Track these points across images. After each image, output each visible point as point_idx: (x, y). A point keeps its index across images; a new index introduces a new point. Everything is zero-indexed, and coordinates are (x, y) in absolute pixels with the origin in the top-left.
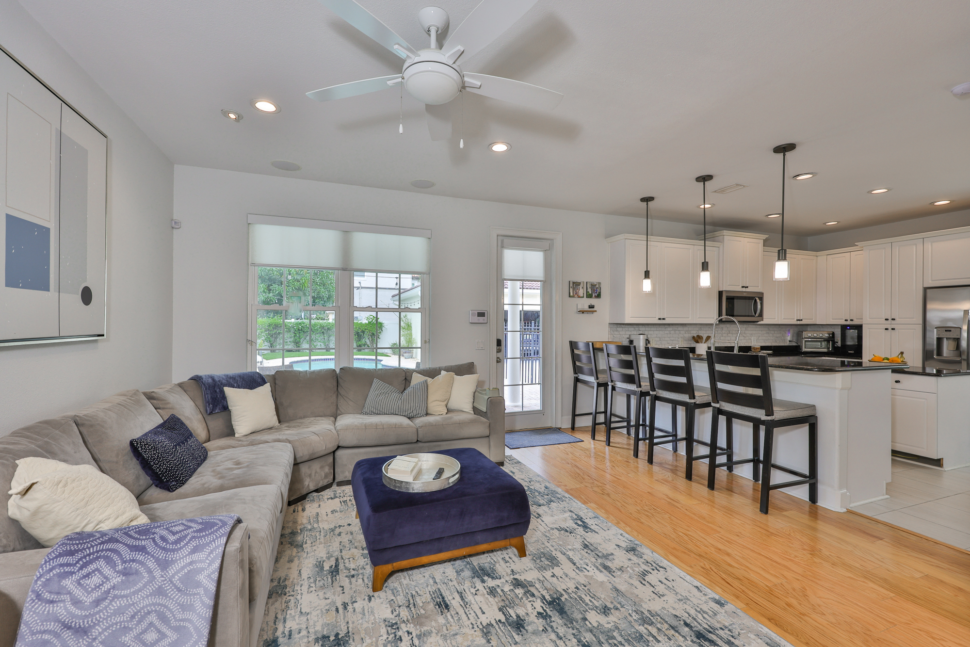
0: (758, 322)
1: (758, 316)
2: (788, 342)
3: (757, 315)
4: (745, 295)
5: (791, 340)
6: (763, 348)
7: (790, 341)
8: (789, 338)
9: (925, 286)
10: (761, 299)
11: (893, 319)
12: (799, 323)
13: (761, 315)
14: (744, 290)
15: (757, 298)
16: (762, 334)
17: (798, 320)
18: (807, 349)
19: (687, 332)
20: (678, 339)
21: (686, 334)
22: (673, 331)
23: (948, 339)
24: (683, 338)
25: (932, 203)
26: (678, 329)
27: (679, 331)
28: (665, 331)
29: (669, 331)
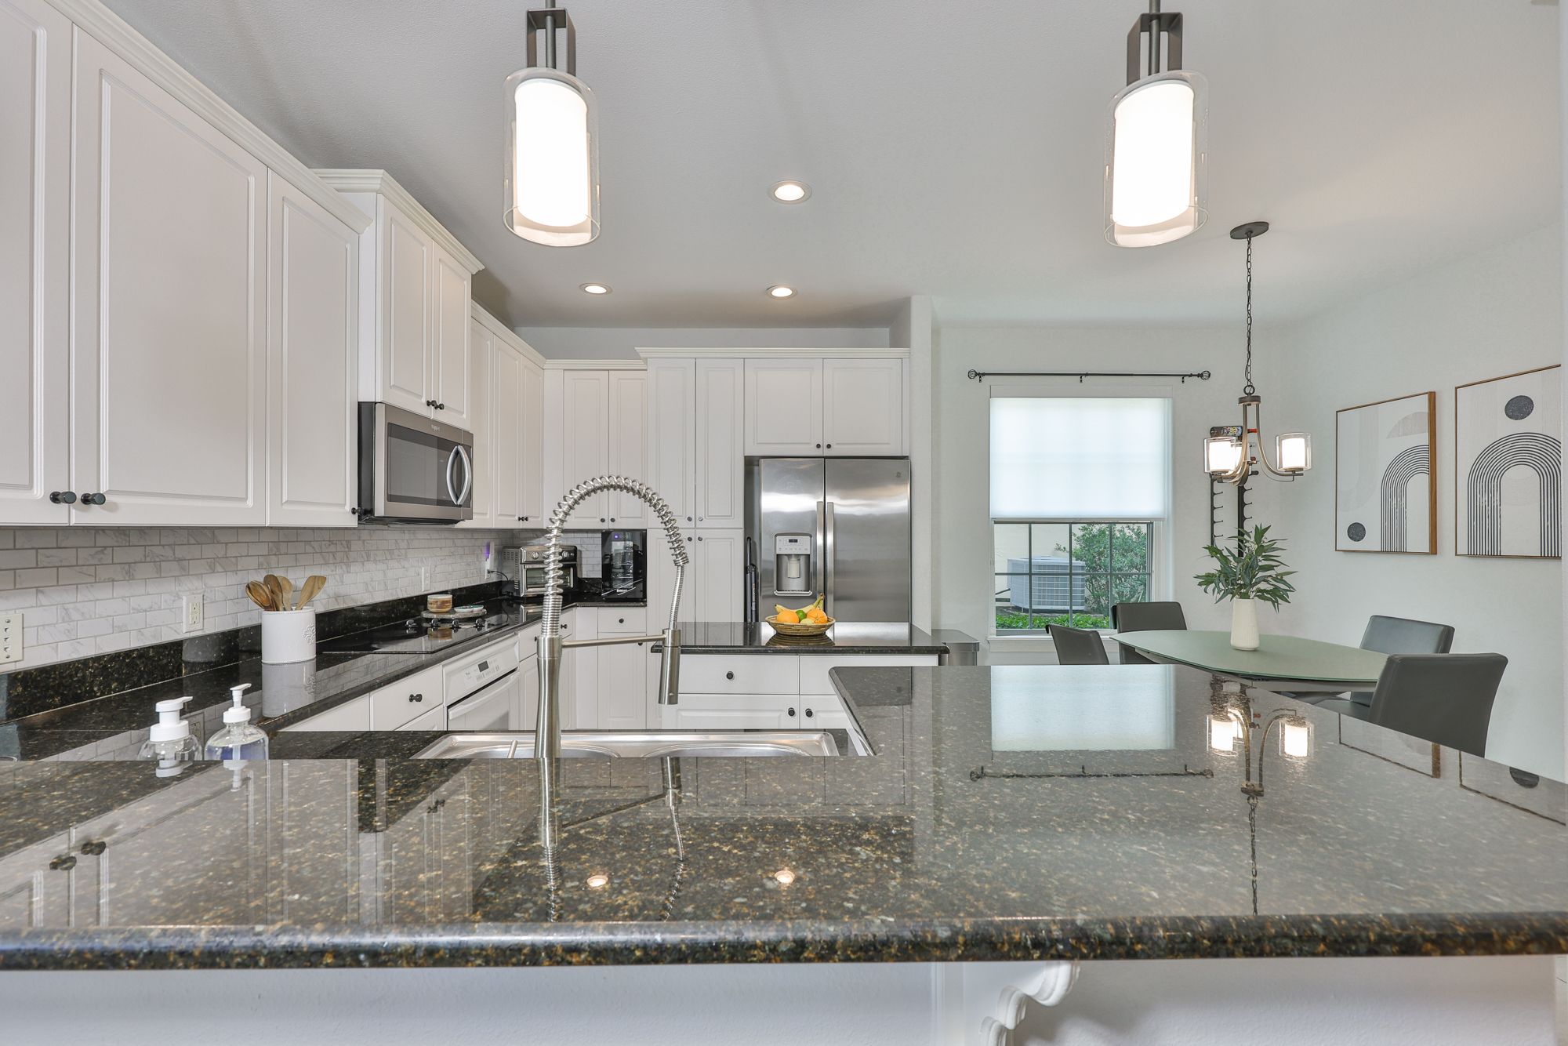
0: (456, 522)
1: (464, 504)
2: (486, 573)
3: (461, 500)
4: (435, 430)
7: (490, 569)
8: (488, 564)
9: (746, 454)
10: (469, 452)
11: (700, 519)
12: (522, 525)
13: (466, 500)
14: (431, 413)
15: (462, 449)
16: (442, 558)
17: (519, 519)
18: (530, 590)
19: (219, 568)
20: (174, 601)
21: (214, 572)
22: (145, 562)
23: (789, 556)
24: (198, 592)
25: (770, 289)
26: (174, 554)
27: (179, 560)
28: (95, 565)
29: (127, 567)
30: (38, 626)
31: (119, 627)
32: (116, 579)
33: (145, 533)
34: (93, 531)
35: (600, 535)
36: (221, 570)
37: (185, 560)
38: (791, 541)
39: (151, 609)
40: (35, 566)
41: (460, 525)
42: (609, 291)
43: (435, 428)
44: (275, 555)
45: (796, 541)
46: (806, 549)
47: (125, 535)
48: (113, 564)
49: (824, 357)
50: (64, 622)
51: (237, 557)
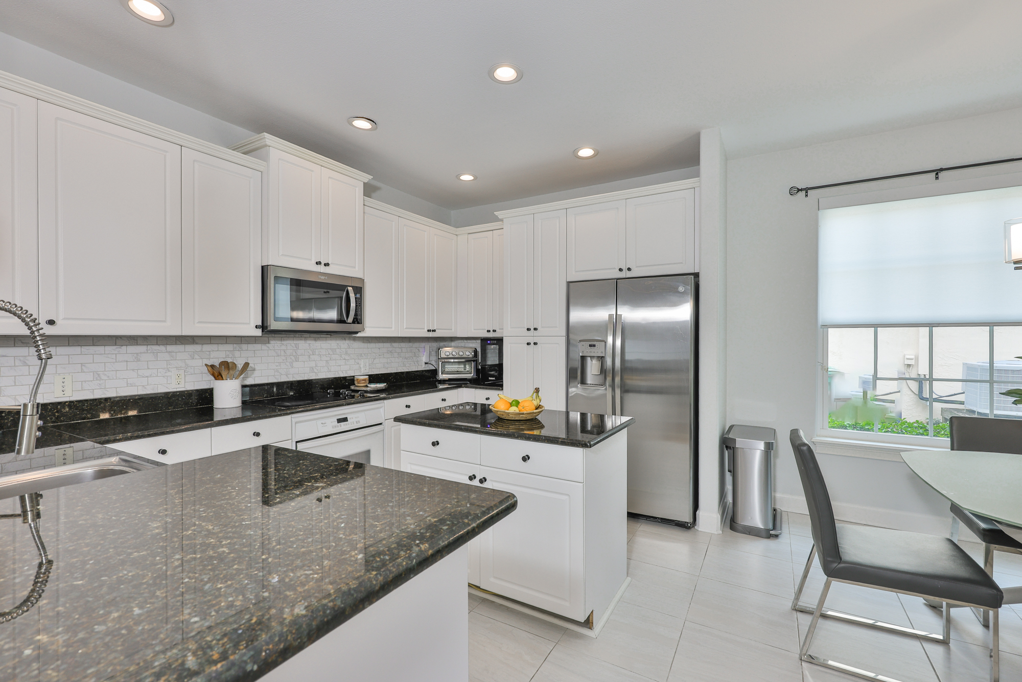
0: (357, 333)
1: (354, 322)
2: (423, 364)
3: (350, 320)
4: (322, 279)
5: (427, 361)
6: (373, 378)
7: (426, 363)
8: (424, 359)
9: (568, 280)
10: (359, 290)
11: (535, 329)
12: (431, 335)
13: (358, 320)
14: (321, 269)
15: (350, 289)
16: (380, 354)
17: (428, 331)
18: (444, 375)
19: (196, 356)
20: (166, 372)
21: (193, 359)
22: (147, 353)
23: (592, 357)
24: (182, 368)
25: (576, 151)
26: (166, 349)
27: (170, 352)
28: (116, 354)
29: (135, 355)
30: (82, 381)
31: (130, 384)
32: (129, 360)
33: (147, 339)
34: (114, 338)
35: (480, 341)
36: (198, 357)
37: (173, 352)
38: (590, 346)
39: (151, 376)
40: (80, 353)
41: (359, 335)
42: (476, 178)
43: (323, 278)
44: (239, 350)
45: (594, 346)
46: (602, 352)
47: (134, 340)
48: (127, 353)
49: (627, 197)
50: (97, 380)
51: (210, 351)
